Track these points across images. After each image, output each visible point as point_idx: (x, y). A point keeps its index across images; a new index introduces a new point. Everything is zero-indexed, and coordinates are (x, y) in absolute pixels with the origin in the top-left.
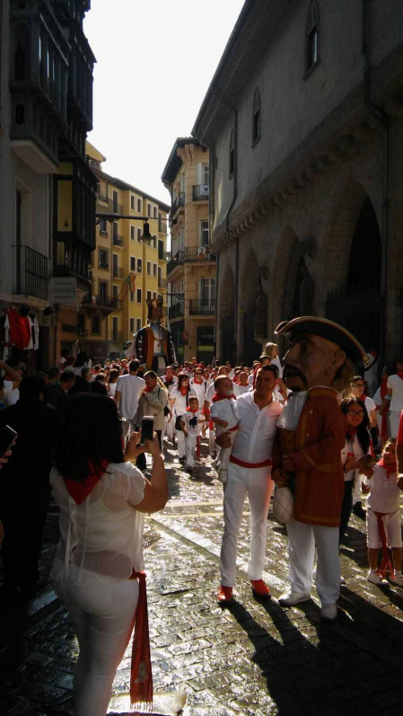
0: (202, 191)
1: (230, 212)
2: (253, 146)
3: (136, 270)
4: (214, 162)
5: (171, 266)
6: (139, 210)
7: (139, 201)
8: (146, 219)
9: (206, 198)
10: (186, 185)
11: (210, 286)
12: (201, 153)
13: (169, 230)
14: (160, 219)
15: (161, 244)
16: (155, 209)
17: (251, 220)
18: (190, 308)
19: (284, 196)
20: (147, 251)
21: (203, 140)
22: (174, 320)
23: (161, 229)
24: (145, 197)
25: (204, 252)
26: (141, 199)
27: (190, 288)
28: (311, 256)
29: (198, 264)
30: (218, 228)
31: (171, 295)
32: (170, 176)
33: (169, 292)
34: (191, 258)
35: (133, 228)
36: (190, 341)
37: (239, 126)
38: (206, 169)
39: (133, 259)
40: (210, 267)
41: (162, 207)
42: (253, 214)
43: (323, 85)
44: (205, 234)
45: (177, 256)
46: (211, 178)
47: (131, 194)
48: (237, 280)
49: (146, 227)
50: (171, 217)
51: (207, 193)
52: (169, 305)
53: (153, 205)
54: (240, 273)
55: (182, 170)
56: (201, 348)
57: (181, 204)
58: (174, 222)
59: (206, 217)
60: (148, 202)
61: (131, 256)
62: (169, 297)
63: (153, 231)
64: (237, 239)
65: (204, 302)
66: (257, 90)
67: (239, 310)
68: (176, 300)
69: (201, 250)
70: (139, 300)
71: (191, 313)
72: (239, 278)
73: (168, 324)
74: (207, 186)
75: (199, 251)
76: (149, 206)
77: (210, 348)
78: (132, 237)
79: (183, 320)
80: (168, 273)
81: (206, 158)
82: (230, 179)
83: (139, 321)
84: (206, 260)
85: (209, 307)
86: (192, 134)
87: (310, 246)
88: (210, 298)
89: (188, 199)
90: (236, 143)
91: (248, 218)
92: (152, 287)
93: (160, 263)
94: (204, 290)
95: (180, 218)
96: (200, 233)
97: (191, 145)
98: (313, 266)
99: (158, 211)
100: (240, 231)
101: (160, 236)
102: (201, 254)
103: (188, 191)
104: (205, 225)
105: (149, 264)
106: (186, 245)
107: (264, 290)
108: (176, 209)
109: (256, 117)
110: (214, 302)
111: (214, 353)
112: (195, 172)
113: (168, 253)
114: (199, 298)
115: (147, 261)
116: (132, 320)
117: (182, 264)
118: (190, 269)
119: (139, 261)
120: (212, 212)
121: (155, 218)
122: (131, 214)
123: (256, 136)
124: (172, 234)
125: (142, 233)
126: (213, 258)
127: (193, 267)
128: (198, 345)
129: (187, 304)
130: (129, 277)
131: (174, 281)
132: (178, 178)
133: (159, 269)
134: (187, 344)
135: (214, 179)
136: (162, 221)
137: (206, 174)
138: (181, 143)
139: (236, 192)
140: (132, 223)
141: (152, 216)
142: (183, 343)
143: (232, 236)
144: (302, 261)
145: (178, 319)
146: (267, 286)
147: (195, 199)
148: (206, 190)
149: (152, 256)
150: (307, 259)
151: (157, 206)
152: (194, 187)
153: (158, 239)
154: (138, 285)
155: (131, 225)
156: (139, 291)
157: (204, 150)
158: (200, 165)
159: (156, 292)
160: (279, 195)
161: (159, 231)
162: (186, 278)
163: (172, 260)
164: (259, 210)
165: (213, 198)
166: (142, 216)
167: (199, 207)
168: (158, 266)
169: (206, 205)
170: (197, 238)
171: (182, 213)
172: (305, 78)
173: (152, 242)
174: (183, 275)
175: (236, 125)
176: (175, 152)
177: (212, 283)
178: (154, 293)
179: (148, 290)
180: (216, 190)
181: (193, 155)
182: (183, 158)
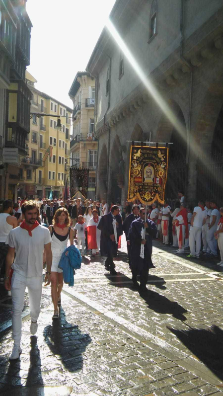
0: (91, 102)
1: (106, 114)
2: (120, 79)
3: (53, 144)
4: (98, 86)
5: (72, 143)
6: (55, 111)
7: (55, 106)
8: (59, 117)
9: (93, 106)
10: (82, 98)
12: (91, 81)
13: (72, 123)
14: (67, 117)
15: (67, 131)
16: (64, 110)
17: (117, 119)
18: (83, 167)
19: (136, 107)
20: (59, 134)
21: (92, 73)
23: (68, 122)
24: (59, 103)
26: (57, 104)
27: (83, 157)
29: (87, 143)
30: (99, 123)
31: (72, 159)
32: (74, 91)
33: (71, 158)
34: (83, 139)
35: (51, 121)
37: (112, 67)
38: (93, 90)
39: (51, 138)
40: (94, 144)
41: (68, 110)
42: (119, 116)
43: (158, 47)
44: (92, 126)
45: (76, 137)
47: (51, 101)
48: (109, 152)
49: (59, 121)
50: (73, 116)
51: (94, 103)
52: (71, 165)
53: (63, 108)
54: (111, 149)
55: (80, 89)
57: (79, 109)
58: (74, 119)
59: (93, 117)
60: (60, 106)
61: (50, 136)
62: (71, 160)
63: (63, 123)
64: (110, 130)
65: (90, 164)
67: (109, 170)
68: (75, 162)
69: (90, 135)
70: (54, 162)
72: (110, 151)
74: (94, 100)
75: (88, 135)
76: (61, 109)
77: (93, 190)
78: (51, 126)
80: (71, 147)
81: (93, 84)
82: (106, 96)
83: (54, 173)
85: (94, 167)
86: (86, 70)
88: (94, 162)
89: (83, 106)
90: (110, 76)
91: (116, 118)
92: (62, 154)
93: (67, 141)
94: (91, 158)
95: (78, 116)
96: (89, 125)
97: (86, 76)
99: (66, 112)
100: (111, 125)
101: (67, 126)
102: (90, 137)
103: (83, 102)
104: (92, 121)
105: (60, 141)
106: (81, 131)
107: (123, 158)
108: (76, 111)
109: (122, 63)
110: (96, 164)
111: (95, 192)
112: (87, 91)
113: (71, 136)
114: (88, 162)
115: (59, 139)
116: (50, 172)
117: (78, 142)
118: (83, 146)
119: (55, 139)
120: (96, 114)
121: (64, 116)
122: (51, 113)
123: (121, 73)
124: (74, 125)
125: (56, 124)
126: (96, 140)
127: (85, 144)
129: (81, 164)
130: (49, 148)
131: (74, 151)
132: (78, 94)
133: (66, 144)
135: (97, 95)
137: (93, 93)
138: (80, 75)
139: (109, 103)
140: (51, 118)
141: (63, 115)
143: (106, 128)
146: (125, 156)
147: (87, 106)
148: (93, 101)
149: (62, 137)
151: (66, 109)
152: (86, 99)
153: (65, 127)
154: (54, 153)
156: (54, 156)
157: (93, 79)
158: (90, 87)
159: (64, 157)
160: (133, 106)
161: (66, 123)
162: (80, 150)
163: (73, 140)
164: (122, 114)
165: (97, 106)
166: (57, 115)
167: (89, 110)
168: (65, 143)
169: (93, 110)
170: (87, 128)
171: (79, 113)
172: (149, 42)
173: (62, 129)
174: (79, 148)
175: (110, 66)
176: (77, 79)
177: (95, 154)
178: (63, 158)
179: (59, 156)
180: (98, 102)
181: (86, 81)
182: (81, 83)
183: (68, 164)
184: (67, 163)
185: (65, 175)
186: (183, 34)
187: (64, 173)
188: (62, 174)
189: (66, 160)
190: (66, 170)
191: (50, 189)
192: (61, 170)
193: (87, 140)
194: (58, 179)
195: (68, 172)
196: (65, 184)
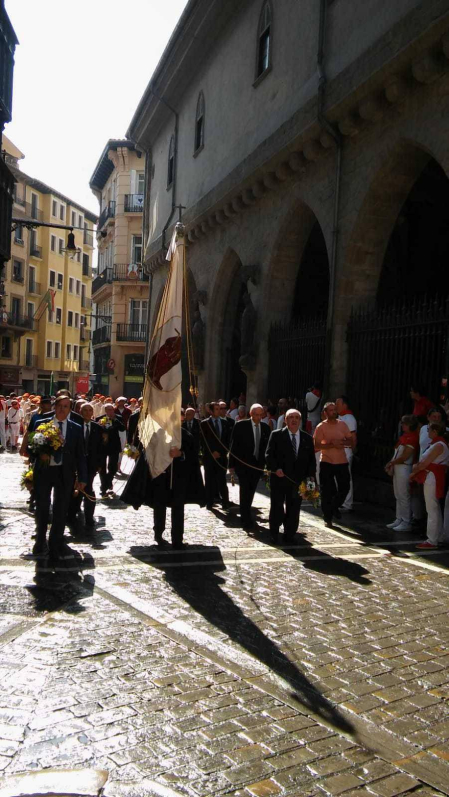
0: (135, 202)
1: (166, 228)
2: (195, 156)
3: (56, 286)
4: (150, 170)
5: (97, 285)
6: (62, 218)
7: (62, 207)
8: (71, 229)
9: (141, 210)
10: (117, 193)
11: (141, 309)
12: (136, 158)
13: (96, 243)
14: (86, 229)
15: (86, 259)
16: (80, 218)
17: (189, 238)
18: (118, 332)
19: (227, 214)
20: (70, 265)
21: (139, 144)
22: (98, 346)
23: (87, 241)
24: (70, 203)
25: (136, 269)
26: (65, 205)
27: (118, 311)
28: (254, 282)
29: (128, 284)
30: (153, 244)
31: (97, 317)
32: (100, 180)
33: (94, 313)
34: (120, 276)
35: (53, 238)
36: (116, 370)
37: (180, 132)
38: (141, 177)
39: (53, 274)
40: (142, 287)
41: (89, 216)
42: (193, 232)
43: (274, 96)
44: (138, 250)
45: (105, 272)
46: (146, 188)
47: (53, 198)
49: (71, 238)
50: (99, 228)
51: (142, 204)
52: (93, 329)
53: (79, 213)
55: (114, 176)
56: (129, 379)
57: (111, 214)
58: (103, 235)
59: (140, 232)
60: (72, 209)
61: (50, 269)
62: (94, 319)
63: (79, 243)
65: (134, 326)
66: (201, 93)
68: (102, 324)
69: (133, 268)
70: (58, 321)
71: (119, 339)
73: (92, 350)
74: (142, 197)
75: (130, 269)
76: (73, 214)
77: (140, 379)
78: (53, 249)
79: (109, 347)
80: (93, 291)
81: (140, 165)
82: (168, 190)
83: (57, 344)
84: (137, 279)
85: (139, 333)
86: (127, 136)
87: (254, 272)
88: (140, 323)
89: (119, 210)
90: (176, 151)
92: (74, 306)
93: (85, 280)
94: (135, 314)
95: (110, 229)
96: (132, 249)
97: (125, 149)
98: (255, 294)
99: (84, 220)
101: (87, 249)
102: (132, 272)
103: (119, 201)
104: (138, 240)
105: (71, 279)
106: (115, 261)
107: (202, 317)
108: (105, 220)
109: (200, 124)
110: (145, 327)
112: (128, 180)
113: (94, 269)
114: (129, 322)
115: (69, 276)
116: (49, 343)
117: (110, 282)
118: (118, 289)
119: (60, 276)
120: (147, 226)
121: (80, 228)
122: (52, 221)
123: (199, 145)
124: (100, 248)
125: (64, 246)
126: (146, 278)
127: (123, 287)
128: (125, 375)
129: (114, 328)
130: (48, 294)
131: (100, 301)
132: (108, 185)
133: (83, 286)
134: (113, 373)
135: (149, 189)
136: (88, 232)
137: (140, 183)
138: (113, 146)
139: (173, 205)
140: (53, 232)
141: (77, 225)
142: (109, 371)
144: (244, 288)
145: (104, 345)
146: (205, 312)
147: (127, 209)
148: (140, 200)
149: (75, 272)
150: (250, 285)
151: (83, 215)
152: (126, 196)
153: (82, 252)
154: (58, 304)
155: (51, 234)
156: (59, 310)
157: (139, 156)
158: (134, 172)
159: (79, 312)
160: (222, 212)
161: (85, 243)
162: (114, 298)
163: (99, 278)
164: (200, 228)
165: (148, 211)
166: (64, 223)
167: (131, 219)
168: (81, 284)
169: (140, 217)
170: (128, 254)
171: (112, 224)
172: (255, 86)
173: (76, 256)
174: (110, 294)
175: (177, 131)
176: (106, 155)
177: (144, 306)
178: (77, 314)
179: (69, 310)
180: (151, 202)
181: (126, 160)
182: (115, 163)
183: (88, 328)
184: (86, 324)
185: (81, 348)
186: (323, 71)
187: (78, 345)
188: (75, 347)
189: (84, 320)
190: (82, 339)
191: (49, 377)
192: (73, 338)
193: (127, 279)
194: (66, 357)
195: (89, 344)
196: (80, 368)
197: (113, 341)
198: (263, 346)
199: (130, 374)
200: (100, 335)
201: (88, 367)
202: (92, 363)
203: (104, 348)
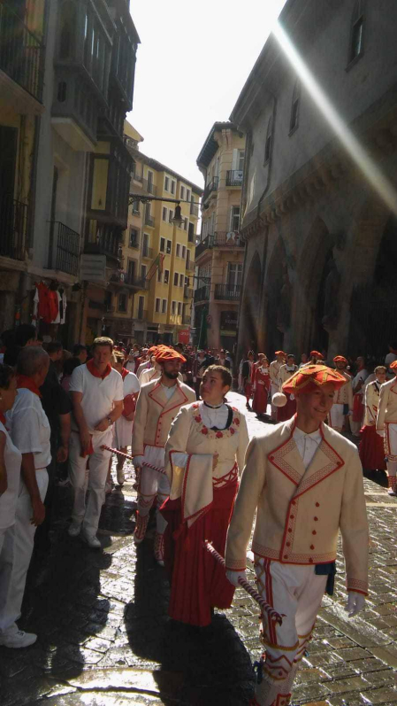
0: (236, 177)
1: (260, 201)
2: (291, 135)
3: (165, 251)
4: (250, 146)
5: (199, 250)
6: (172, 192)
7: (173, 183)
8: (178, 202)
9: (240, 183)
10: (220, 170)
11: (237, 272)
12: (238, 138)
13: (200, 214)
14: (192, 203)
15: (192, 227)
16: (188, 191)
17: (282, 208)
18: (216, 292)
19: (317, 187)
20: (178, 233)
21: (241, 126)
22: (199, 303)
23: (193, 212)
24: (180, 179)
25: (233, 238)
26: (175, 180)
27: (217, 272)
28: (339, 248)
29: (227, 249)
30: (250, 214)
31: (198, 278)
32: (205, 160)
33: (196, 275)
34: (220, 242)
35: (165, 210)
36: (213, 325)
37: (277, 114)
38: (241, 155)
39: (163, 240)
40: (239, 253)
41: (195, 189)
42: (285, 203)
43: (365, 78)
44: (236, 220)
45: (206, 240)
46: (245, 165)
47: (166, 175)
48: (264, 266)
49: (178, 209)
50: (203, 201)
51: (241, 179)
52: (195, 288)
53: (187, 188)
54: (268, 261)
55: (218, 155)
56: (225, 333)
57: (214, 188)
58: (205, 207)
59: (237, 202)
60: (182, 184)
61: (161, 236)
62: (196, 280)
63: (185, 214)
64: (267, 227)
65: (230, 287)
66: (298, 79)
67: (263, 298)
68: (202, 284)
69: (231, 235)
70: (166, 281)
71: (217, 297)
72: (267, 266)
73: (193, 307)
74: (241, 172)
75: (229, 236)
76: (183, 188)
77: (233, 333)
78: (164, 219)
79: (208, 304)
80: (196, 255)
81: (242, 143)
82: (264, 166)
83: (164, 301)
84: (235, 245)
85: (235, 293)
86: (230, 119)
87: (339, 239)
88: (236, 284)
89: (221, 184)
90: (273, 131)
91: (279, 206)
92: (180, 269)
93: (189, 246)
94: (231, 276)
95: (212, 201)
96: (231, 218)
97: (229, 130)
98: (341, 259)
99: (191, 194)
100: (271, 219)
101: (192, 219)
102: (231, 239)
103: (222, 176)
104: (236, 210)
106: (216, 230)
107: (290, 280)
108: (209, 193)
109: (296, 107)
110: (240, 288)
111: (236, 338)
112: (231, 157)
113: (198, 237)
114: (226, 283)
115: (177, 243)
116: (158, 300)
117: (210, 248)
118: (218, 254)
119: (169, 242)
120: (244, 199)
121: (187, 201)
122: (164, 196)
123: (293, 126)
124: (203, 217)
125: (173, 216)
126: (242, 244)
127: (222, 252)
128: (221, 329)
129: (212, 287)
130: (158, 258)
131: (202, 263)
132: (213, 163)
133: (188, 251)
134: (210, 328)
135: (248, 165)
136: (194, 204)
137: (241, 161)
138: (218, 128)
139: (269, 180)
140: (164, 204)
141: (185, 199)
142: (207, 326)
143: (262, 223)
144: (330, 254)
145: (203, 302)
146: (293, 275)
147: (228, 184)
148: (240, 176)
149: (183, 238)
150: (335, 251)
151: (190, 189)
152: (228, 172)
153: (189, 221)
154: (166, 267)
155: (163, 206)
156: (167, 272)
157: (241, 136)
158: (236, 150)
159: (184, 274)
160: (312, 184)
161: (191, 214)
162: (213, 262)
163: (201, 244)
164: (291, 199)
165: (247, 185)
166: (174, 198)
167: (232, 192)
168: (187, 249)
169: (239, 190)
170: (227, 223)
171: (215, 197)
172: (347, 70)
173: (183, 224)
174: (210, 259)
175: (275, 113)
176: (212, 137)
177: (239, 269)
178: (182, 276)
179: (175, 272)
180: (249, 177)
181: (230, 139)
182: (219, 143)
183: (190, 287)
184: (188, 284)
185: (184, 305)
187: (182, 302)
188: (179, 304)
189: (187, 280)
190: (185, 297)
191: (157, 329)
192: (178, 297)
193: (226, 245)
194: (171, 312)
195: (190, 301)
196: (183, 322)
197: (211, 299)
198: (345, 306)
199: (224, 329)
200: (200, 294)
201: (189, 321)
202: (193, 319)
203: (204, 305)
